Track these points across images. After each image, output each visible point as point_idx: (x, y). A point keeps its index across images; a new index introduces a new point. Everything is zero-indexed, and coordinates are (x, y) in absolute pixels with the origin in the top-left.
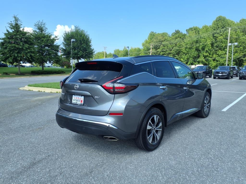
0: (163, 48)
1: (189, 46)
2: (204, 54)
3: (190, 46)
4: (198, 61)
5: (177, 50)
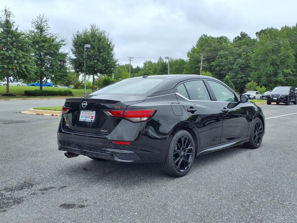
0: (220, 61)
3: (263, 58)
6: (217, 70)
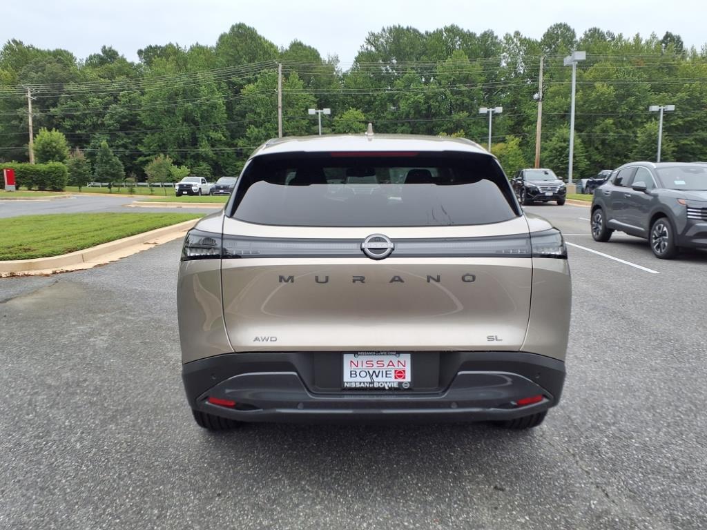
0: (71, 106)
1: (161, 104)
2: (210, 133)
3: (166, 107)
4: (192, 154)
5: (124, 117)
6: (68, 127)
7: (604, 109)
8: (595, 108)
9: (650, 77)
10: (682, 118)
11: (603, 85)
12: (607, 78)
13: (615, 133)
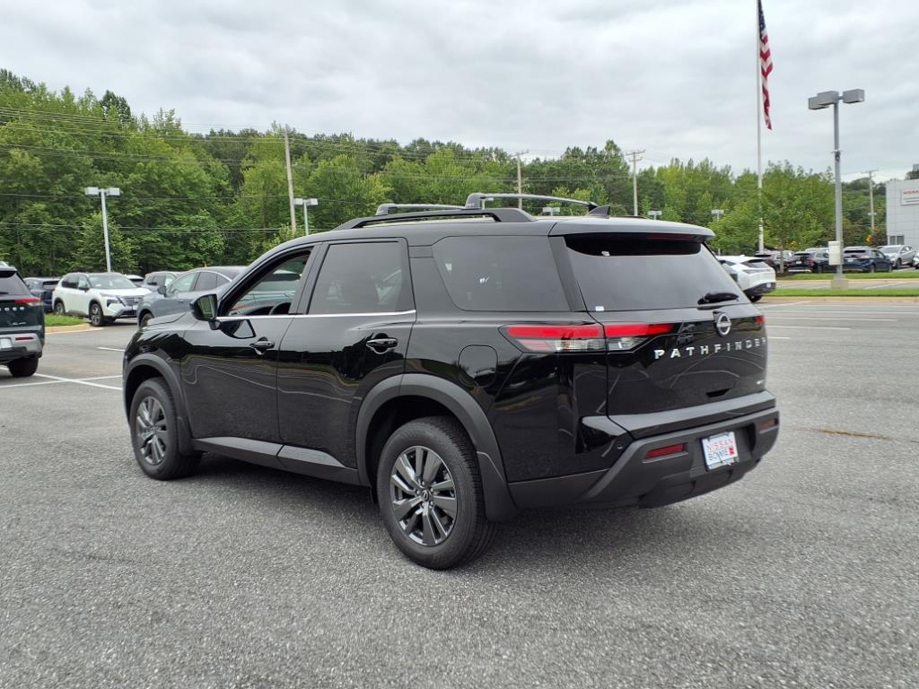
7: (31, 189)
8: (15, 185)
9: (91, 148)
10: (141, 206)
11: (23, 154)
12: (28, 144)
13: (51, 223)
